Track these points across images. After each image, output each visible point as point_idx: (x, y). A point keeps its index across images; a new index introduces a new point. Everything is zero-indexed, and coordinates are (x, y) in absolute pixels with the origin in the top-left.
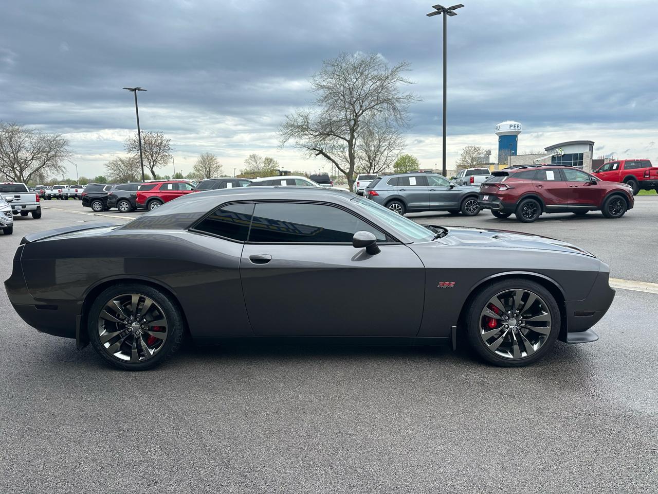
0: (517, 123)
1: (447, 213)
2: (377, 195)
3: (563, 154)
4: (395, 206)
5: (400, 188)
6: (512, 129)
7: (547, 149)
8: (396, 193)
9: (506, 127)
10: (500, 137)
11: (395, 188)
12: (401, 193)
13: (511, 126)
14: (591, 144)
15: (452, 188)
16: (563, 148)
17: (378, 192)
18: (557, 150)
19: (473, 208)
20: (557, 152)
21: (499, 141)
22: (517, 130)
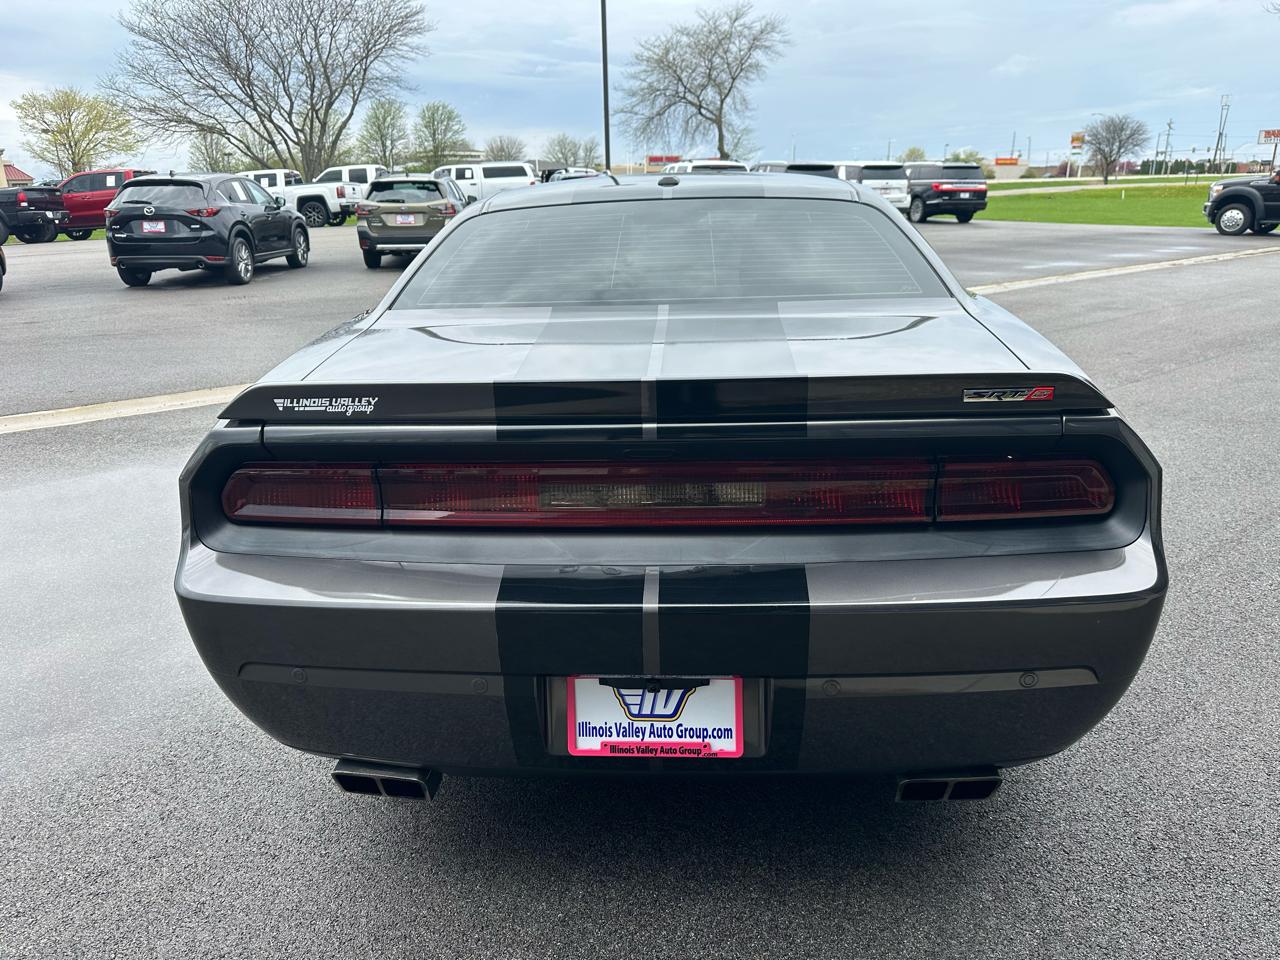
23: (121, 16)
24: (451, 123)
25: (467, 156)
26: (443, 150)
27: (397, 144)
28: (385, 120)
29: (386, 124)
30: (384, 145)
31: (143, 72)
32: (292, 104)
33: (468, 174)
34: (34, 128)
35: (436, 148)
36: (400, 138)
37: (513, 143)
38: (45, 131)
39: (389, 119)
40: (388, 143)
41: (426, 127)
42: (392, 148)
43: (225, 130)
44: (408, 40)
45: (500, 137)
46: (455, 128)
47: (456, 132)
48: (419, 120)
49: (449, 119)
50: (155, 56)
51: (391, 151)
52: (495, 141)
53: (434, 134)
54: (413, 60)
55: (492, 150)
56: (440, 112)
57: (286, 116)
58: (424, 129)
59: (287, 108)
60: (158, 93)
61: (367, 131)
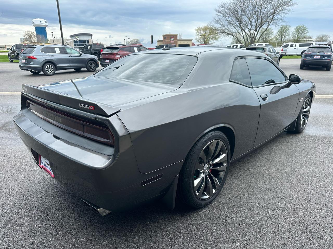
0: (44, 20)
1: (73, 70)
2: (36, 59)
3: (79, 40)
4: (49, 66)
5: (51, 54)
6: (42, 24)
7: (71, 36)
8: (48, 58)
9: (38, 22)
10: (36, 27)
11: (47, 54)
12: (52, 58)
13: (41, 22)
14: (91, 35)
15: (81, 55)
16: (78, 37)
17: (36, 57)
18: (76, 37)
19: (93, 67)
20: (76, 38)
21: (36, 30)
22: (45, 24)
23: (215, 8)
24: (304, 31)
25: (307, 40)
26: (300, 39)
27: (286, 37)
28: (284, 31)
29: (284, 32)
30: (282, 38)
31: (218, 21)
32: (251, 27)
33: (294, 46)
34: (198, 35)
35: (298, 38)
36: (287, 35)
37: (326, 36)
38: (201, 35)
39: (285, 30)
40: (283, 37)
41: (296, 32)
42: (284, 38)
43: (233, 34)
44: (287, 8)
45: (322, 35)
46: (305, 32)
47: (305, 33)
48: (294, 30)
49: (304, 30)
50: (221, 16)
51: (284, 39)
52: (320, 36)
53: (298, 34)
54: (288, 14)
55: (318, 38)
56: (302, 28)
57: (249, 30)
58: (295, 33)
59: (250, 28)
60: (220, 26)
61: (278, 34)
